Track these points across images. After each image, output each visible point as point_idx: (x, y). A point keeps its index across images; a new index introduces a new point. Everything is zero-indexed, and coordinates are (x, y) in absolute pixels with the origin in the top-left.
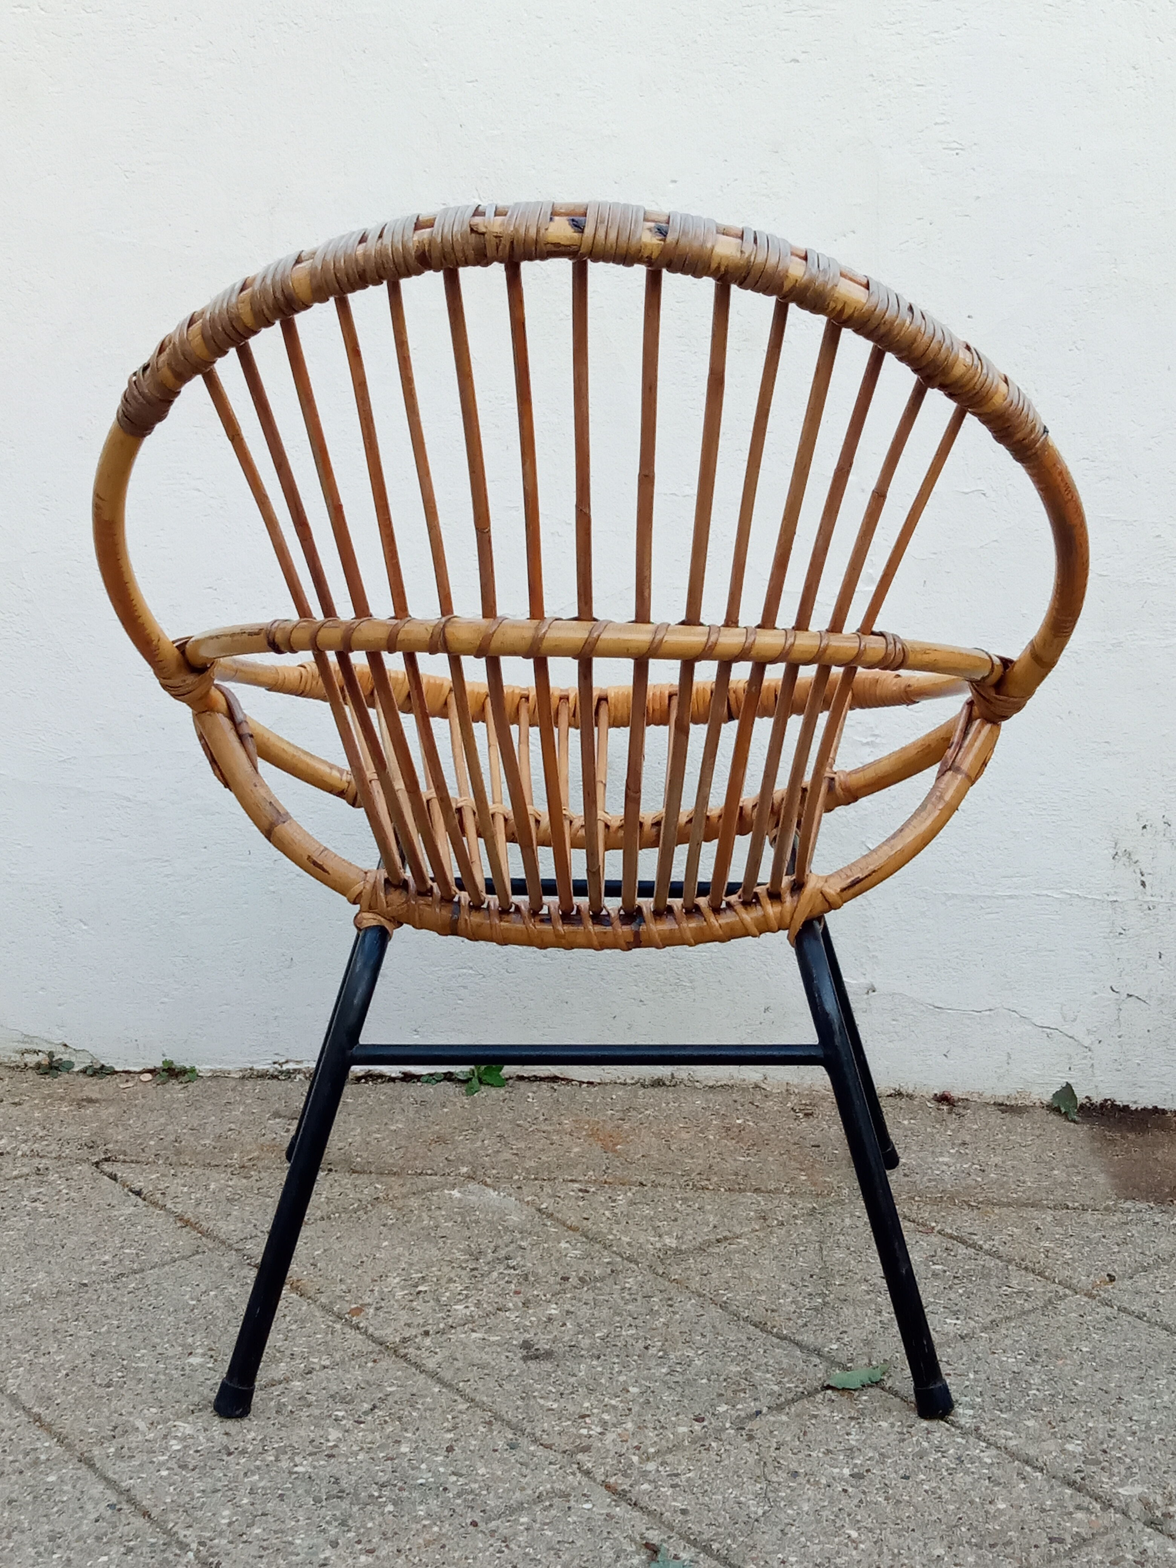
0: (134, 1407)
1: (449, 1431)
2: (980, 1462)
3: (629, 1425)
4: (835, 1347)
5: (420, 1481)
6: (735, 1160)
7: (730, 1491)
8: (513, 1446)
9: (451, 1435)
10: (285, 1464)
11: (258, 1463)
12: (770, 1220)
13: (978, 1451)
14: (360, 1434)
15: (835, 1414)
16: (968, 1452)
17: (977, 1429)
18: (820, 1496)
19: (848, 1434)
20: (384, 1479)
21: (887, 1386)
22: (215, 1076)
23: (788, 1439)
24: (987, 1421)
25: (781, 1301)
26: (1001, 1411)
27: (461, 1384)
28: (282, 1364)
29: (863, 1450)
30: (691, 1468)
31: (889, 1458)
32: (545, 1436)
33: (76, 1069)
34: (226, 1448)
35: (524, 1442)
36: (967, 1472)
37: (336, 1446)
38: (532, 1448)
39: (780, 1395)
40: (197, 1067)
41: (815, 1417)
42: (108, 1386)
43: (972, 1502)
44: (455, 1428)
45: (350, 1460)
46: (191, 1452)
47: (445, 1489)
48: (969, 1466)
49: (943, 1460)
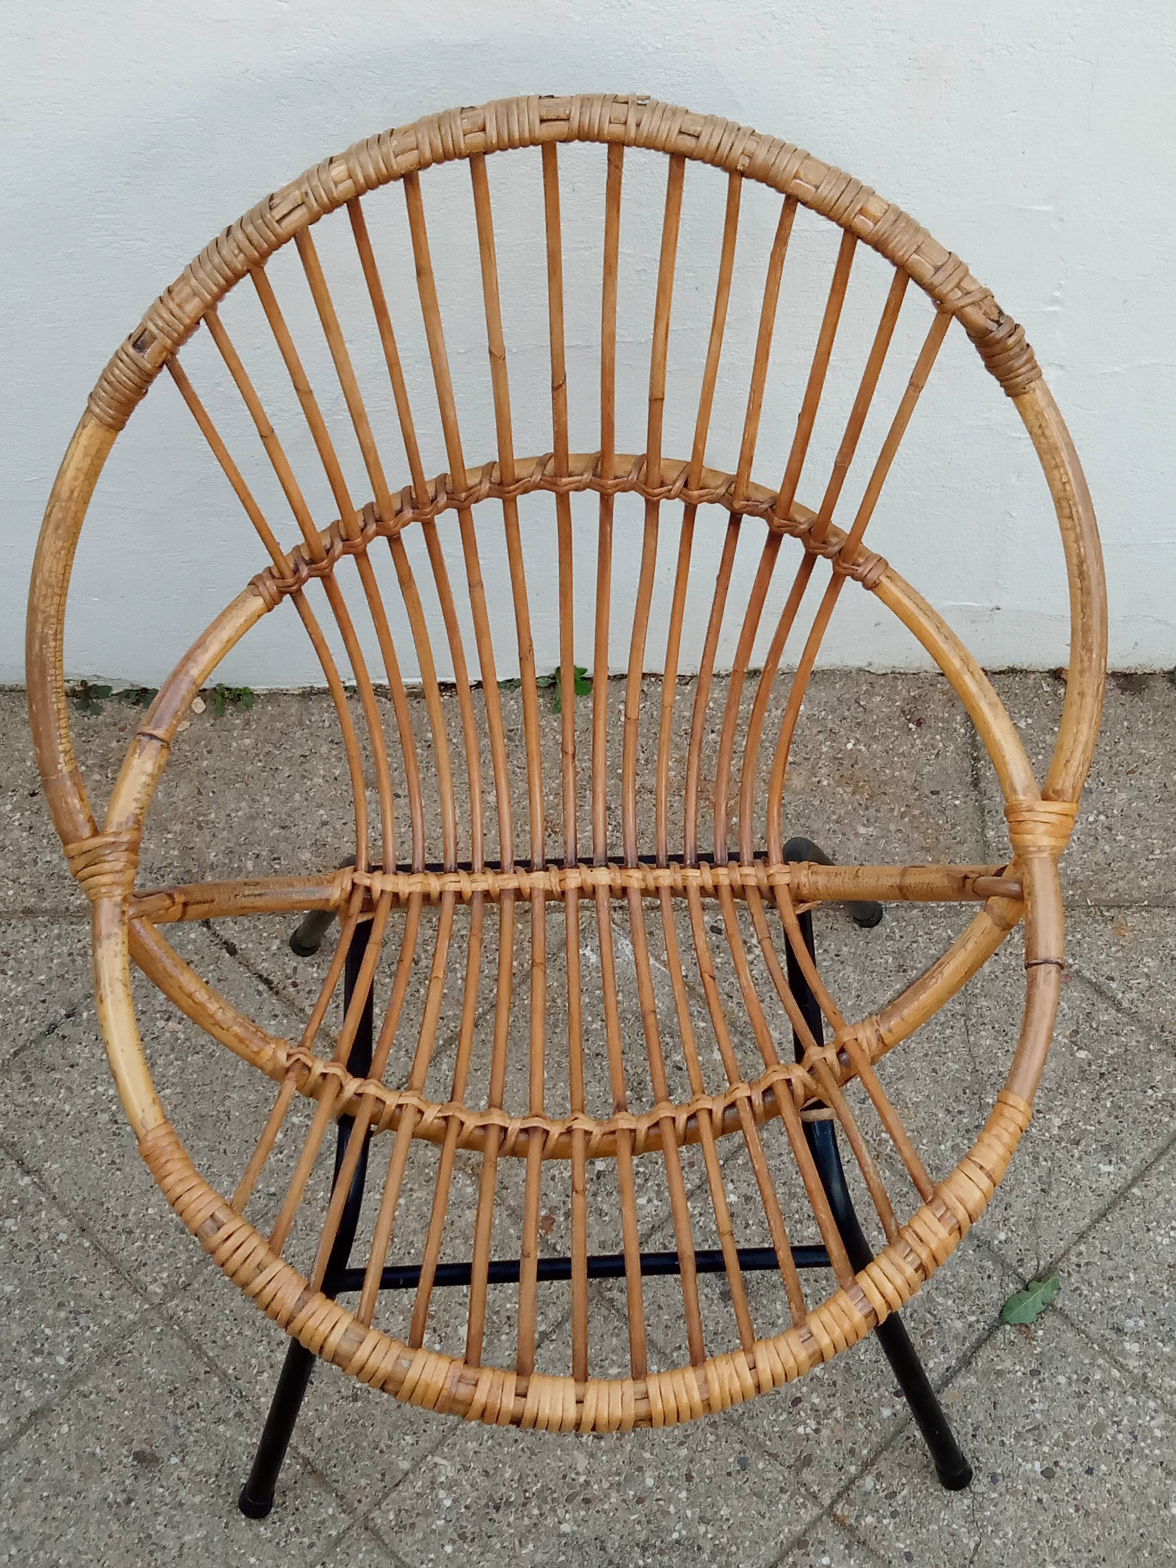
0: (391, 1438)
1: (681, 1444)
2: (1152, 1438)
3: (839, 1413)
4: (1002, 1236)
5: (675, 1536)
6: (857, 835)
7: (942, 1516)
8: (743, 1464)
9: (684, 1452)
10: (550, 1521)
11: (526, 1521)
12: (909, 972)
13: (1148, 1418)
14: (604, 1458)
15: (1017, 1368)
16: (1140, 1422)
17: (1145, 1376)
18: (1019, 1513)
19: (1033, 1402)
20: (642, 1537)
21: (1059, 1306)
22: (273, 696)
23: (981, 1418)
24: (1152, 1362)
25: (942, 1147)
26: (1162, 1341)
27: (675, 1354)
28: (504, 1337)
29: (1048, 1427)
30: (904, 1481)
31: (1073, 1440)
32: (768, 1443)
33: (114, 692)
34: (491, 1497)
35: (751, 1454)
36: (1144, 1457)
37: (587, 1483)
38: (761, 1465)
39: (965, 1338)
40: (251, 687)
41: (999, 1374)
42: (355, 1399)
43: (1149, 1506)
44: (687, 1437)
45: (606, 1506)
46: (463, 1510)
47: (699, 1548)
48: (1142, 1444)
49: (1120, 1436)
